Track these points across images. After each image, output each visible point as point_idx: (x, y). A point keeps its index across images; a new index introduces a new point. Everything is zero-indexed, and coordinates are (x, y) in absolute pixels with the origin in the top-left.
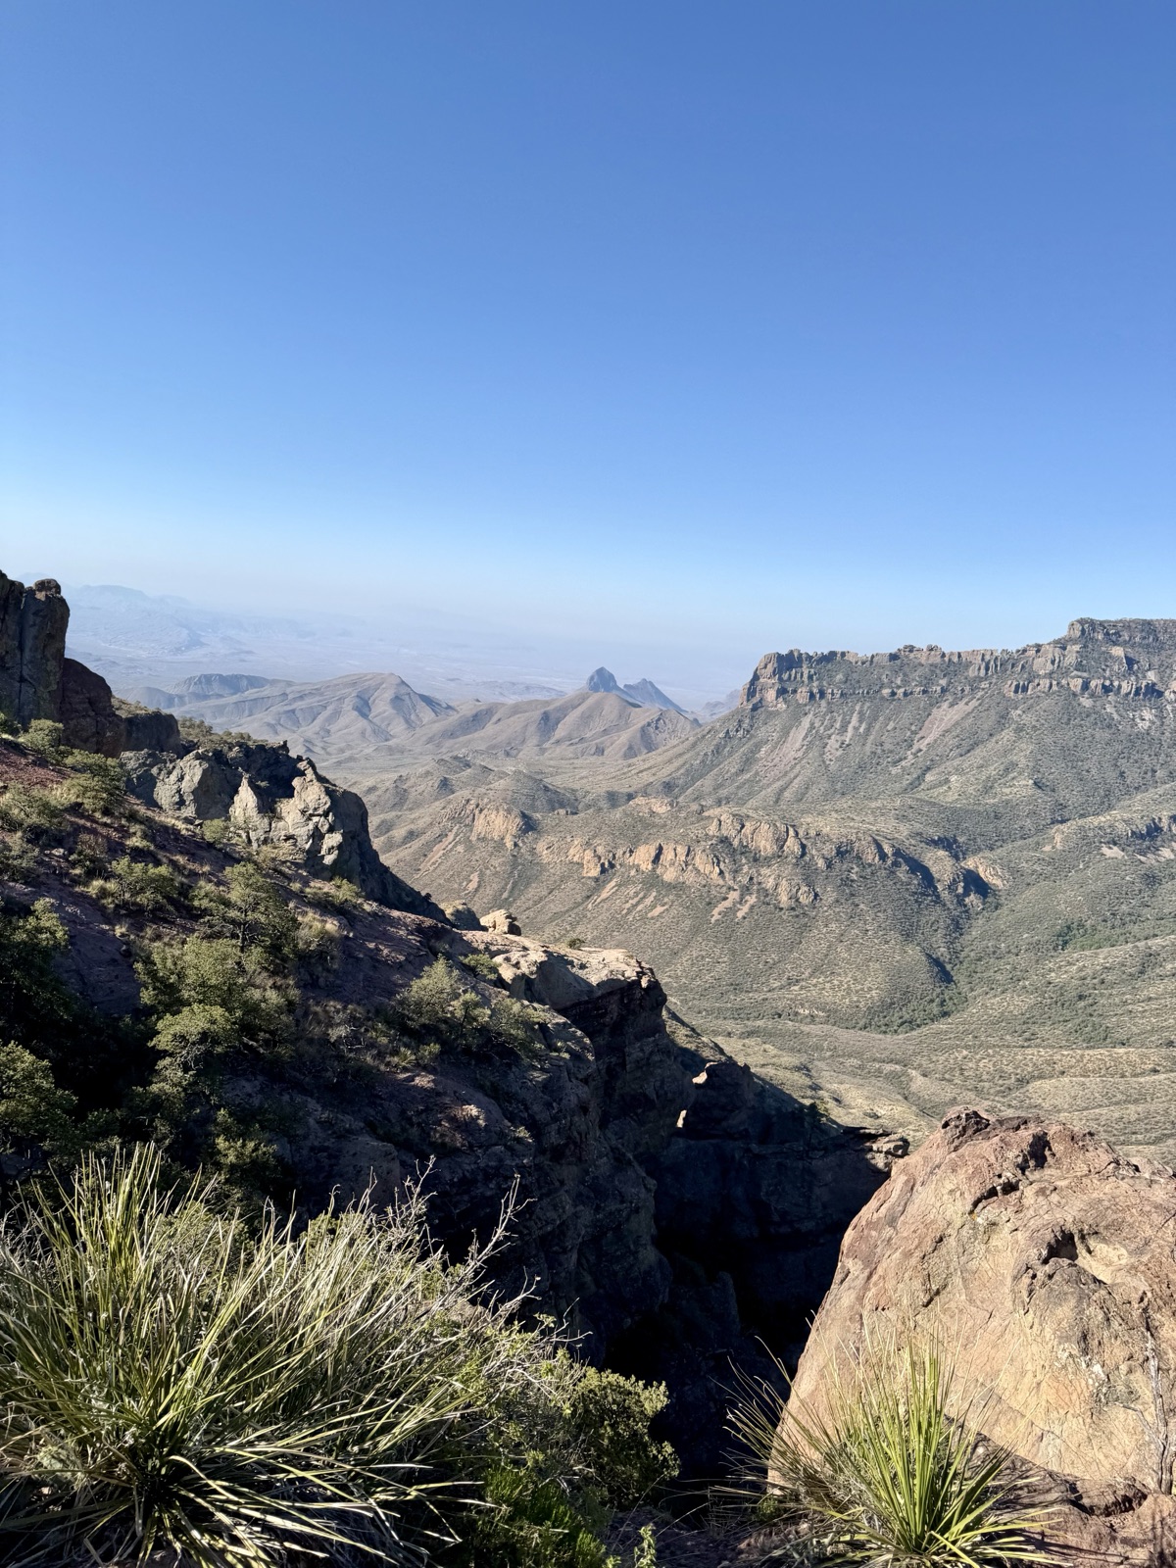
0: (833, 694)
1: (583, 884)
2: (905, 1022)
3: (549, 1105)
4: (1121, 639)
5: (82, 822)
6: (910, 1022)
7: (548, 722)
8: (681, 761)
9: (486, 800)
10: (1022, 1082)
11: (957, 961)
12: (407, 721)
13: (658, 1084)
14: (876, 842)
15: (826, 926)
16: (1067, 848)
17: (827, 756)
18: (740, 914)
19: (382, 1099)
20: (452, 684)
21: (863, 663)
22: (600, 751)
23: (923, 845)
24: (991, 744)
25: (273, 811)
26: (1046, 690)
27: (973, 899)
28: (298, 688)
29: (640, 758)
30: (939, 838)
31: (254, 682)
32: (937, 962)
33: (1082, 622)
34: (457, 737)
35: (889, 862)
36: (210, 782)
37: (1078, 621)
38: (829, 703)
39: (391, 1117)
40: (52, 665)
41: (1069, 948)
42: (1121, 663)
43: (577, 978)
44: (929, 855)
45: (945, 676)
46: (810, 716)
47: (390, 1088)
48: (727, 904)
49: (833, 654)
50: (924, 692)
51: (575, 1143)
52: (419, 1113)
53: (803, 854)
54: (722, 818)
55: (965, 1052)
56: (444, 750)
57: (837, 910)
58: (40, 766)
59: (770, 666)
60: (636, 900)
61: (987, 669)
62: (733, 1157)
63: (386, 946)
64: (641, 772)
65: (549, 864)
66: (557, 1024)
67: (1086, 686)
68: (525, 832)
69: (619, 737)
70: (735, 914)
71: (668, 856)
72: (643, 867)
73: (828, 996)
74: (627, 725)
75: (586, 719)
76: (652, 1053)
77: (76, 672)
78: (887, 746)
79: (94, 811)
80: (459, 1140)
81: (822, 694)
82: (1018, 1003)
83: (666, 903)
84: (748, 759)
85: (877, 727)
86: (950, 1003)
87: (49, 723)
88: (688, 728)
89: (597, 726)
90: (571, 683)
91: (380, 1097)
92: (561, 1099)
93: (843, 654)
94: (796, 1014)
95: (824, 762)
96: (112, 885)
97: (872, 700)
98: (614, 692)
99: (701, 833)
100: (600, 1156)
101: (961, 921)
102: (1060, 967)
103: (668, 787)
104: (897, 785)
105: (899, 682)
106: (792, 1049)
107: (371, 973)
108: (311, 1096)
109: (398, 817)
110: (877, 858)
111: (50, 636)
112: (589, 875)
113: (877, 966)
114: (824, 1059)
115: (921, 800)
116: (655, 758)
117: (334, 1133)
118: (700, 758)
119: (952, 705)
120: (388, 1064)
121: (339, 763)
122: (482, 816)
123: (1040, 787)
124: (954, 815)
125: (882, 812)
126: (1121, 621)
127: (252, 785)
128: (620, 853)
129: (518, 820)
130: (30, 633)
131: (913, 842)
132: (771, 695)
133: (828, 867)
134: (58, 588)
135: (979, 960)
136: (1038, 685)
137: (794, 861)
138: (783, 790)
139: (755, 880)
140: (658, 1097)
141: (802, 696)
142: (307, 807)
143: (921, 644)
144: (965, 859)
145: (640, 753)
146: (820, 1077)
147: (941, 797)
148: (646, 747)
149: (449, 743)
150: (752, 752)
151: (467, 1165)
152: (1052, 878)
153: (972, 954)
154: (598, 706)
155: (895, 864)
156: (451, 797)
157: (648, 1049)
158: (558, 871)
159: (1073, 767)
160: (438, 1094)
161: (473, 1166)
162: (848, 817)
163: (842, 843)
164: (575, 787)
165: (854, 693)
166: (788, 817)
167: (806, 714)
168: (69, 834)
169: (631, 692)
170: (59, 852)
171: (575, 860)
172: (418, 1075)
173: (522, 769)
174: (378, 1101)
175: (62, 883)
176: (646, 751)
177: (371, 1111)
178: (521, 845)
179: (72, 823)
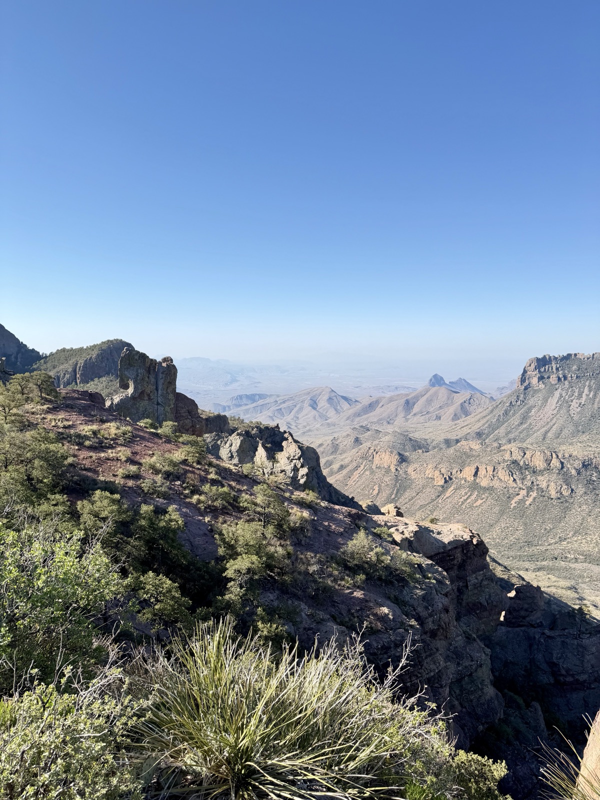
0: (571, 377)
1: (436, 489)
3: (426, 608)
5: (188, 468)
7: (409, 405)
8: (485, 420)
9: (379, 447)
12: (336, 410)
13: (487, 597)
15: (580, 507)
17: (572, 412)
18: (528, 503)
19: (338, 603)
20: (357, 389)
21: (588, 359)
22: (438, 418)
25: (274, 458)
28: (282, 398)
29: (461, 420)
31: (262, 396)
34: (361, 416)
36: (244, 446)
38: (570, 382)
39: (343, 612)
40: (171, 396)
43: (436, 539)
46: (559, 390)
47: (342, 598)
48: (520, 497)
49: (569, 355)
51: (442, 628)
52: (357, 611)
53: (563, 467)
54: (512, 450)
56: (355, 423)
57: (586, 498)
58: (168, 443)
59: (532, 365)
60: (466, 497)
62: (535, 638)
63: (334, 524)
64: (463, 427)
65: (415, 479)
66: (427, 564)
68: (401, 463)
69: (449, 410)
70: (524, 503)
71: (482, 472)
72: (468, 479)
73: (585, 547)
74: (452, 403)
75: (429, 401)
76: (482, 580)
77: (181, 398)
79: (193, 463)
80: (379, 626)
81: (565, 378)
83: (483, 498)
84: (524, 417)
87: (171, 423)
88: (488, 402)
89: (436, 405)
90: (421, 384)
91: (337, 602)
92: (433, 605)
93: (575, 355)
94: (566, 557)
95: (570, 415)
96: (202, 498)
97: (595, 379)
98: (444, 386)
99: (500, 459)
100: (457, 636)
103: (479, 435)
106: (565, 578)
107: (327, 538)
108: (303, 601)
109: (335, 458)
111: (170, 383)
112: (438, 484)
114: (585, 583)
116: (470, 419)
117: (315, 621)
118: (496, 418)
120: (339, 585)
121: (304, 433)
122: (378, 455)
127: (264, 446)
128: (454, 472)
129: (397, 457)
130: (161, 382)
132: (535, 381)
133: (578, 474)
134: (172, 360)
137: (557, 471)
138: (547, 432)
139: (535, 483)
140: (488, 604)
141: (553, 379)
142: (290, 455)
145: (461, 417)
146: (583, 593)
148: (464, 414)
149: (357, 419)
150: (526, 413)
151: (385, 639)
154: (436, 394)
156: (361, 447)
157: (480, 578)
158: (421, 482)
160: (367, 601)
161: (388, 639)
162: (588, 445)
163: (585, 460)
164: (426, 438)
165: (584, 376)
166: (551, 447)
167: (557, 389)
168: (182, 474)
169: (454, 385)
170: (178, 483)
171: (429, 476)
172: (355, 591)
173: (396, 430)
174: (336, 604)
175: (180, 498)
176: (464, 416)
177: (333, 610)
178: (399, 469)
179: (183, 469)
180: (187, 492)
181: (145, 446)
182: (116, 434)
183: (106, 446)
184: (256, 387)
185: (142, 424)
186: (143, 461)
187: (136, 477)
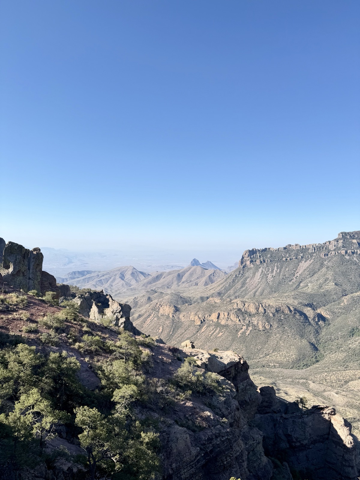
0: (268, 261)
1: (196, 327)
2: (305, 365)
3: (227, 409)
4: (355, 237)
5: (68, 324)
6: (307, 365)
7: (180, 276)
8: (222, 285)
9: (163, 303)
10: (346, 382)
11: (319, 344)
12: (136, 280)
13: (249, 396)
14: (288, 306)
15: (276, 335)
16: (348, 304)
17: (268, 280)
18: (247, 334)
19: (177, 412)
20: (149, 267)
21: (276, 251)
22: (197, 284)
23: (303, 306)
24: (319, 273)
25: (103, 312)
26: (334, 255)
27: (321, 323)
28: (102, 273)
29: (210, 285)
30: (308, 304)
31: (89, 272)
32: (312, 344)
33: (342, 233)
34: (152, 284)
35: (293, 313)
36: (83, 305)
37: (341, 233)
38: (267, 264)
39: (181, 417)
40: (38, 274)
41: (354, 336)
42: (356, 245)
43: (220, 362)
44: (305, 309)
45: (302, 253)
46: (261, 268)
47: (179, 408)
48: (243, 330)
49: (266, 249)
50: (296, 258)
52: (190, 415)
53: (265, 312)
54: (238, 303)
55: (326, 374)
56: (148, 288)
57: (278, 330)
59: (247, 254)
60: (213, 331)
61: (315, 250)
64: (210, 290)
65: (184, 322)
67: (346, 252)
68: (176, 312)
69: (202, 279)
70: (245, 334)
71: (222, 316)
72: (214, 320)
73: (279, 359)
74: (204, 276)
75: (191, 275)
77: (46, 275)
78: (287, 276)
80: (204, 424)
81: (264, 261)
82: (341, 356)
83: (223, 332)
84: (243, 283)
85: (283, 270)
86: (319, 357)
87: (52, 293)
88: (223, 275)
89: (195, 276)
90: (186, 264)
91: (177, 411)
92: (231, 406)
93: (269, 249)
94: (269, 365)
95: (267, 282)
96: (82, 344)
97: (280, 262)
98: (199, 266)
99: (231, 308)
101: (318, 330)
102: (352, 343)
103: (219, 294)
104: (292, 288)
105: (288, 256)
106: (269, 378)
107: (163, 367)
108: (156, 412)
109: (135, 310)
110: (289, 312)
111: (38, 265)
112: (197, 324)
113: (293, 347)
114: (280, 380)
115: (300, 292)
116: (214, 285)
117: (166, 425)
118: (228, 284)
119: (305, 262)
120: (177, 399)
121: (116, 295)
122: (162, 308)
123: (337, 285)
124: (311, 296)
125: (288, 297)
126: (354, 232)
127: (96, 305)
128: (206, 316)
129: (173, 308)
130: (32, 264)
131: (300, 306)
132: (248, 263)
133: (273, 316)
134: (40, 250)
135: (326, 342)
136: (331, 253)
137: (262, 315)
138: (256, 292)
139: (251, 322)
140: (250, 401)
141: (258, 262)
142: (114, 310)
143: (293, 244)
144: (316, 310)
145: (209, 284)
146: (279, 386)
147: (306, 291)
148: (211, 282)
149: (149, 286)
150: (244, 281)
151: (209, 433)
152: (345, 314)
153: (323, 341)
154: (195, 270)
155: (295, 313)
156: (151, 303)
157: (245, 385)
158: (187, 324)
159: (346, 278)
160: (195, 408)
161: (211, 433)
162: (278, 299)
163: (277, 308)
164: (190, 296)
165: (274, 260)
166: (258, 300)
167: (260, 268)
168: (66, 328)
169: (204, 265)
170: (64, 335)
171: (192, 320)
172: (187, 402)
173: (173, 292)
174: (176, 412)
175: (66, 345)
176: (211, 283)
177: (175, 416)
178: (175, 316)
179: (66, 325)
180: (71, 341)
181: (37, 309)
182: (17, 301)
183: (11, 310)
184: (85, 266)
185: (31, 294)
186: (38, 320)
187: (36, 331)
